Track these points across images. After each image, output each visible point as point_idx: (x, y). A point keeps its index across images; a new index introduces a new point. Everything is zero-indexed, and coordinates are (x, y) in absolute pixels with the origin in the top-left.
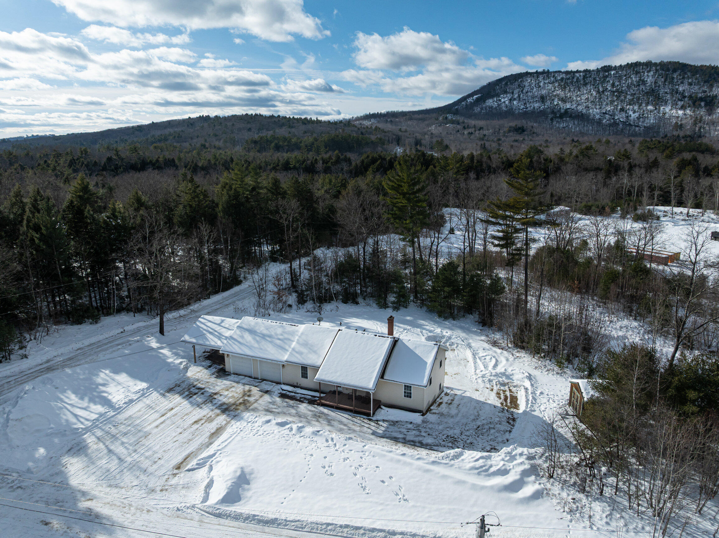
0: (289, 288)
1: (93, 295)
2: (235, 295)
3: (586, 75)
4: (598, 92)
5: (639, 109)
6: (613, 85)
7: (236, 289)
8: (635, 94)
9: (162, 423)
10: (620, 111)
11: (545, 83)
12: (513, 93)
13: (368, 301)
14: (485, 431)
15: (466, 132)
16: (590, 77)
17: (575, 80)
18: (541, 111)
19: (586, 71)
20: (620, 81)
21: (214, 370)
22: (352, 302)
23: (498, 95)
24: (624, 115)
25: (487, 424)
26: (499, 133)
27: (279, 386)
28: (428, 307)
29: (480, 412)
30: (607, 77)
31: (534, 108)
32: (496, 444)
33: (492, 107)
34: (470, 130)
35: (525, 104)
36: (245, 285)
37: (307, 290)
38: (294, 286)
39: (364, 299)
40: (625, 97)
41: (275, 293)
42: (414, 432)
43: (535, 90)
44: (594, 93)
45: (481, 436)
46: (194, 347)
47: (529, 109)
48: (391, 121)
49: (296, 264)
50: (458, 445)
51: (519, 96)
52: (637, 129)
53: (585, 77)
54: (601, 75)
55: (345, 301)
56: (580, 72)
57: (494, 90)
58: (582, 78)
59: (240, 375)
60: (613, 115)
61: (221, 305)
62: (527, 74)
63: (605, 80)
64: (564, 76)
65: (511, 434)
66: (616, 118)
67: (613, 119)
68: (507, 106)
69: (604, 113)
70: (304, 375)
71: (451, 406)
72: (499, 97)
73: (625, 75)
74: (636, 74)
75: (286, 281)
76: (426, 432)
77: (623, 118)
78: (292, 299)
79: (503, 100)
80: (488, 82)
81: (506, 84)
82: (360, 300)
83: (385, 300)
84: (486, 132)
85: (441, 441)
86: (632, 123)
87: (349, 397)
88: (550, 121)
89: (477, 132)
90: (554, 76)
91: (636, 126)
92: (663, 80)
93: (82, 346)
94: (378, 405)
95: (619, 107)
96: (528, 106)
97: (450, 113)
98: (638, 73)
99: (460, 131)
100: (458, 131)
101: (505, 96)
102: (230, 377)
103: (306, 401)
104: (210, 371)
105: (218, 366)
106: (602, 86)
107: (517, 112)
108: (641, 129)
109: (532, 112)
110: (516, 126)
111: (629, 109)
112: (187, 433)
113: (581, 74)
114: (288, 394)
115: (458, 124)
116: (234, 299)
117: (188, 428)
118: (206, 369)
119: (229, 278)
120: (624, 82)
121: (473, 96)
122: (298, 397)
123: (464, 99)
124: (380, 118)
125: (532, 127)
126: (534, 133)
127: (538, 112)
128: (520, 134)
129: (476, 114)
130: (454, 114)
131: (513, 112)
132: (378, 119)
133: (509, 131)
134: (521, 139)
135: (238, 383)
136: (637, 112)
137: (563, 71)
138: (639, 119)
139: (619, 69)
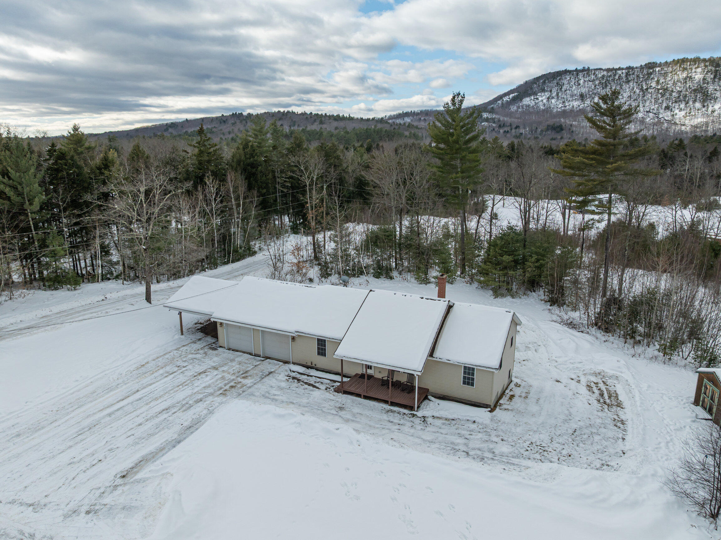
0: (311, 261)
2: (247, 266)
3: (629, 72)
4: (642, 89)
5: (686, 107)
6: (658, 82)
7: (249, 260)
8: (681, 92)
9: (118, 410)
10: (665, 109)
11: (585, 81)
12: (551, 91)
13: (405, 275)
14: (585, 437)
15: (501, 131)
16: (633, 74)
17: (617, 77)
18: (580, 110)
19: (629, 68)
20: (665, 79)
21: (205, 344)
22: (386, 277)
23: (535, 94)
24: (669, 113)
25: (587, 427)
26: (536, 131)
27: (287, 366)
28: (480, 282)
29: (571, 410)
30: (651, 74)
31: (573, 106)
32: (607, 458)
33: (529, 105)
34: (506, 129)
35: (564, 102)
36: (259, 257)
37: (331, 262)
38: (316, 258)
39: (400, 273)
40: (671, 95)
41: (293, 264)
42: (480, 435)
43: (574, 87)
44: (638, 91)
45: (581, 445)
46: (180, 314)
47: (568, 107)
48: (425, 119)
49: (320, 237)
50: (549, 456)
51: (557, 94)
52: (683, 127)
53: (627, 75)
54: (645, 72)
55: (377, 276)
56: (623, 69)
57: (531, 89)
58: (624, 75)
59: (237, 351)
60: (657, 114)
61: (229, 276)
62: (566, 72)
63: (649, 77)
64: (605, 73)
65: (626, 442)
66: (661, 116)
67: (658, 117)
68: (544, 105)
69: (647, 112)
70: (322, 352)
71: (527, 401)
72: (536, 95)
73: (671, 72)
74: (683, 71)
75: (307, 253)
76: (497, 436)
77: (668, 116)
78: (314, 272)
79: (540, 99)
80: (525, 81)
81: (544, 82)
82: (395, 274)
83: (426, 274)
84: (522, 131)
85: (522, 451)
86: (677, 121)
87: (384, 383)
89: (513, 131)
90: (594, 74)
91: (682, 125)
92: (712, 76)
93: (49, 313)
94: (425, 395)
95: (664, 105)
96: (567, 104)
97: (486, 111)
98: (685, 69)
99: (496, 130)
100: (494, 129)
101: (543, 94)
102: (224, 354)
103: (323, 387)
104: (198, 345)
105: (210, 340)
106: (646, 84)
107: (555, 110)
108: (688, 129)
109: (571, 110)
110: (554, 124)
111: (674, 107)
112: (149, 425)
113: (624, 71)
114: (298, 376)
115: (494, 122)
116: (246, 271)
117: (153, 417)
118: (194, 342)
119: (241, 248)
120: (669, 79)
121: (509, 95)
122: (312, 380)
123: (500, 97)
124: (413, 117)
125: (571, 125)
126: (572, 132)
127: (577, 111)
128: (558, 132)
129: (512, 113)
130: (490, 112)
131: (551, 111)
132: (411, 118)
133: (547, 129)
134: (559, 137)
135: (232, 360)
136: (684, 110)
137: (604, 68)
138: (685, 117)
139: (664, 66)
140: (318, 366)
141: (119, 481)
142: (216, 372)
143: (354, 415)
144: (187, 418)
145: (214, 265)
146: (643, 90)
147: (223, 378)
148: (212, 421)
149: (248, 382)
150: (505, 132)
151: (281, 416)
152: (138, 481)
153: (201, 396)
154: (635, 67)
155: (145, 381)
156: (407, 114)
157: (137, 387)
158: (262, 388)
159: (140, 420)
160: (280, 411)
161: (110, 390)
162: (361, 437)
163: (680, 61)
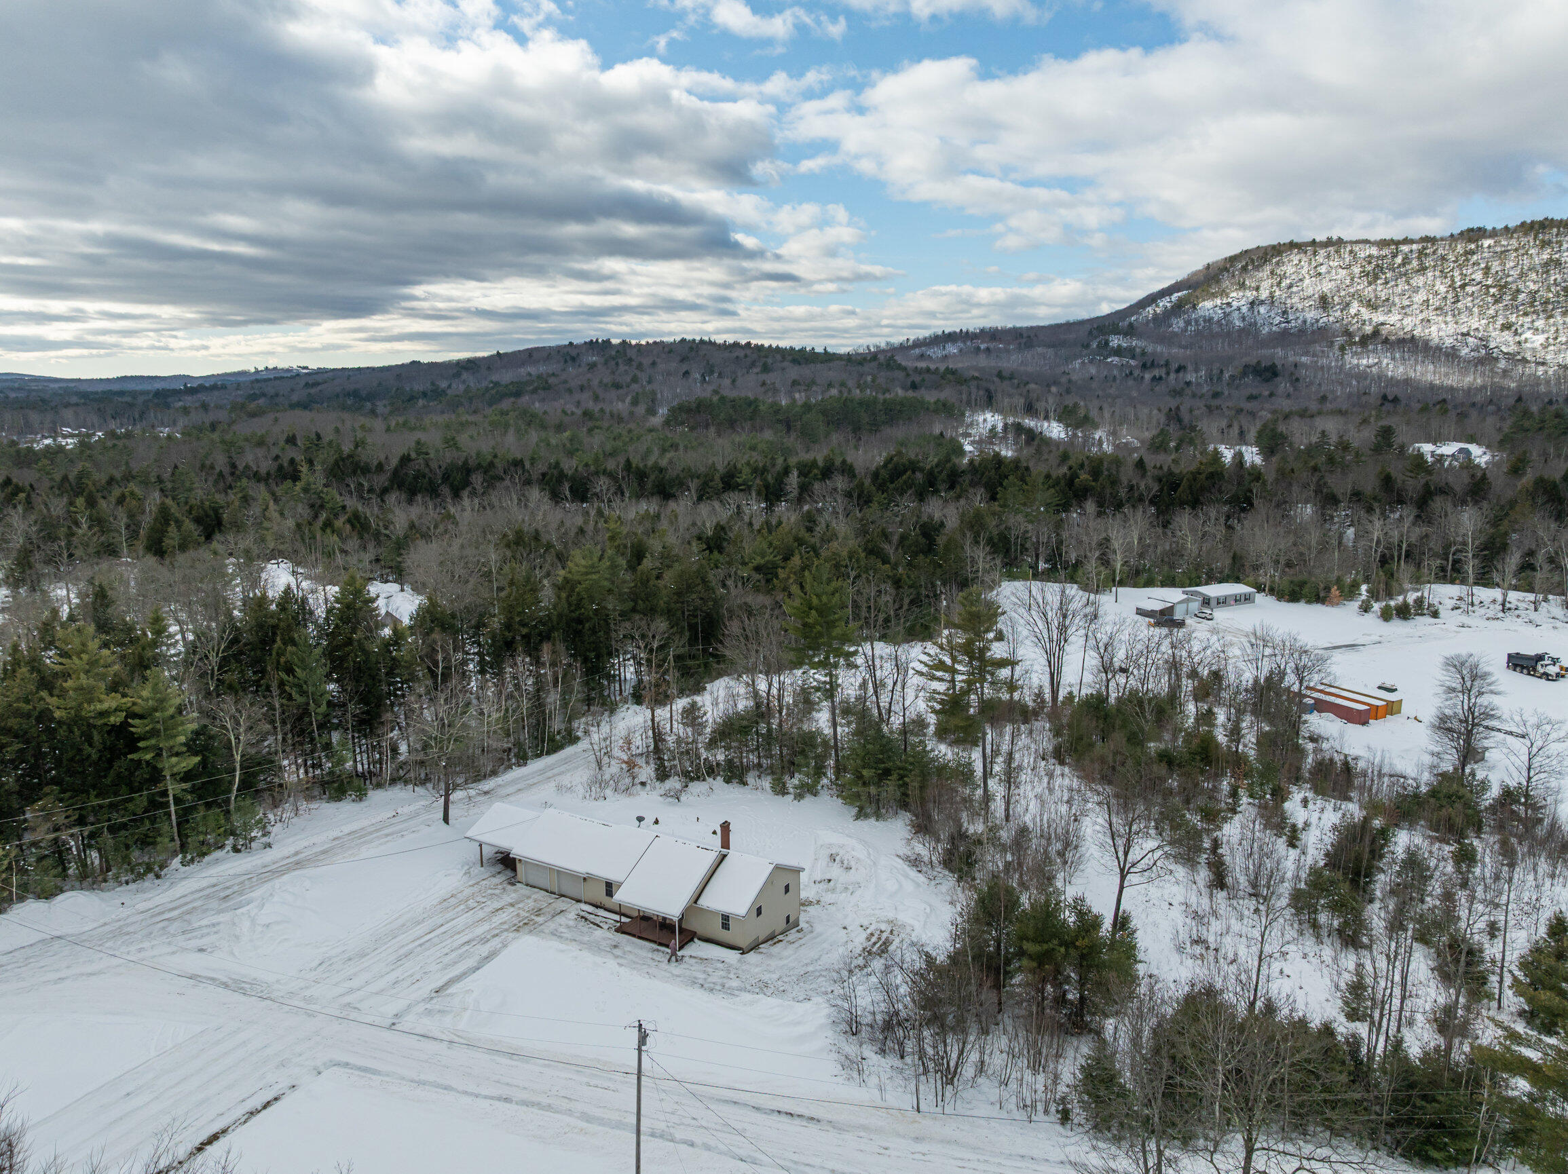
0: (648, 754)
1: (358, 758)
2: (565, 761)
3: (1425, 248)
4: (1452, 287)
5: (1547, 324)
6: (1487, 269)
7: (569, 751)
8: (1537, 292)
9: (427, 941)
10: (1502, 330)
11: (1331, 267)
12: (1257, 289)
13: (762, 780)
15: (1148, 376)
16: (1434, 252)
17: (1399, 260)
18: (1319, 329)
19: (1426, 240)
20: (1503, 264)
21: (503, 878)
22: (738, 782)
23: (1225, 292)
24: (1510, 338)
26: (1220, 379)
27: (578, 905)
30: (1472, 253)
31: (1305, 322)
33: (1211, 319)
34: (1157, 373)
35: (1285, 312)
38: (655, 751)
39: (758, 777)
40: (1515, 299)
41: (623, 762)
42: (721, 972)
43: (1307, 281)
44: (1443, 290)
45: (802, 984)
46: (480, 846)
47: (1293, 324)
48: (988, 349)
50: (766, 991)
51: (1272, 295)
52: (1541, 369)
53: (1422, 254)
54: (1460, 248)
56: (1412, 242)
57: (1218, 280)
58: (1415, 255)
59: (534, 887)
60: (1485, 339)
61: (540, 778)
62: (1292, 246)
63: (1468, 260)
64: (1374, 251)
66: (1492, 345)
67: (1486, 347)
68: (1244, 318)
69: (1463, 335)
70: (609, 893)
72: (1228, 295)
73: (1516, 250)
74: (1543, 247)
75: (644, 741)
76: (736, 974)
77: (1507, 345)
78: (647, 771)
79: (1235, 304)
80: (1205, 262)
81: (1245, 267)
82: (751, 778)
83: (788, 782)
84: (1191, 377)
85: (749, 986)
86: (1528, 356)
88: (1338, 353)
89: (1172, 376)
90: (1351, 252)
91: (1538, 364)
93: (340, 834)
95: (1501, 321)
96: (1291, 317)
97: (1116, 331)
98: (1545, 244)
99: (1136, 373)
100: (1131, 373)
101: (1241, 294)
102: (522, 889)
103: (606, 927)
104: (497, 880)
105: (509, 873)
106: (1461, 274)
107: (1266, 330)
108: (1551, 372)
109: (1300, 331)
110: (1259, 363)
111: (1522, 326)
112: (454, 955)
113: (1415, 247)
114: (587, 915)
115: (1133, 357)
116: (562, 768)
117: (456, 949)
118: (494, 876)
119: (559, 733)
120: (1512, 264)
121: (1170, 294)
122: (598, 920)
123: (1152, 299)
124: (964, 342)
125: (1296, 365)
126: (1297, 380)
127: (1313, 332)
128: (1267, 380)
129: (1175, 334)
130: (1125, 335)
131: (1258, 331)
132: (961, 344)
133: (1244, 374)
134: (1267, 393)
135: (529, 897)
136: (1543, 332)
137: (1372, 239)
138: (1546, 347)
139: (1502, 235)
140: (607, 906)
141: (434, 995)
142: (512, 909)
143: (624, 953)
144: (484, 950)
145: (523, 759)
146: (1455, 289)
147: (518, 915)
148: (505, 952)
149: (540, 919)
150: (1154, 379)
151: (562, 951)
152: (448, 995)
153: (497, 932)
154: (1438, 237)
155: (449, 915)
156: (950, 337)
157: (441, 921)
158: (552, 925)
159: (446, 950)
160: (562, 946)
161: (418, 923)
162: (622, 970)
163: (1537, 226)
